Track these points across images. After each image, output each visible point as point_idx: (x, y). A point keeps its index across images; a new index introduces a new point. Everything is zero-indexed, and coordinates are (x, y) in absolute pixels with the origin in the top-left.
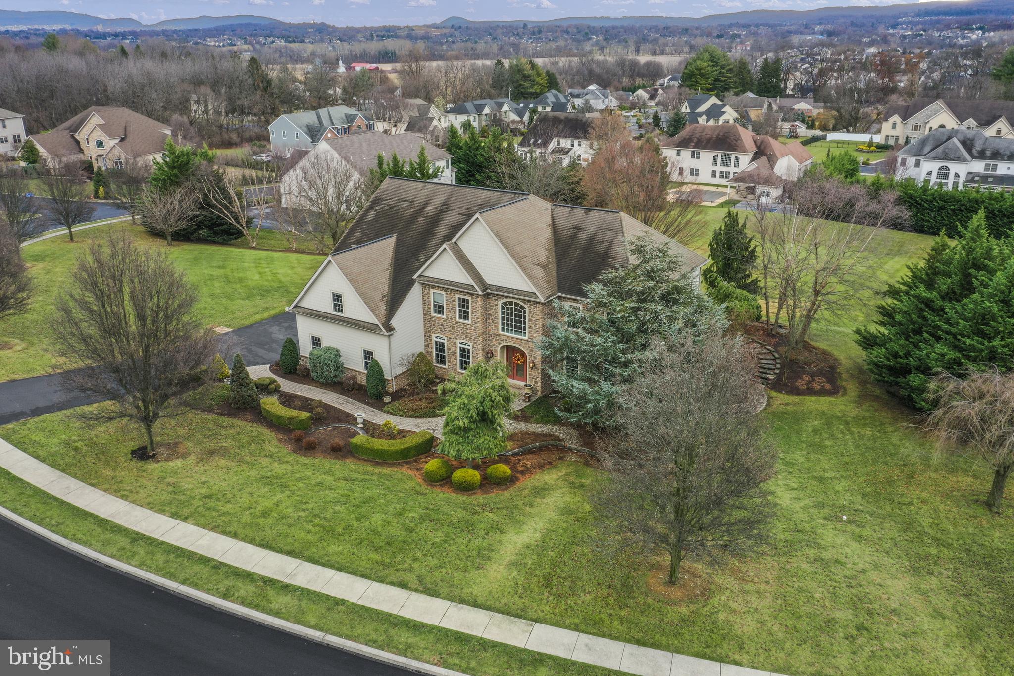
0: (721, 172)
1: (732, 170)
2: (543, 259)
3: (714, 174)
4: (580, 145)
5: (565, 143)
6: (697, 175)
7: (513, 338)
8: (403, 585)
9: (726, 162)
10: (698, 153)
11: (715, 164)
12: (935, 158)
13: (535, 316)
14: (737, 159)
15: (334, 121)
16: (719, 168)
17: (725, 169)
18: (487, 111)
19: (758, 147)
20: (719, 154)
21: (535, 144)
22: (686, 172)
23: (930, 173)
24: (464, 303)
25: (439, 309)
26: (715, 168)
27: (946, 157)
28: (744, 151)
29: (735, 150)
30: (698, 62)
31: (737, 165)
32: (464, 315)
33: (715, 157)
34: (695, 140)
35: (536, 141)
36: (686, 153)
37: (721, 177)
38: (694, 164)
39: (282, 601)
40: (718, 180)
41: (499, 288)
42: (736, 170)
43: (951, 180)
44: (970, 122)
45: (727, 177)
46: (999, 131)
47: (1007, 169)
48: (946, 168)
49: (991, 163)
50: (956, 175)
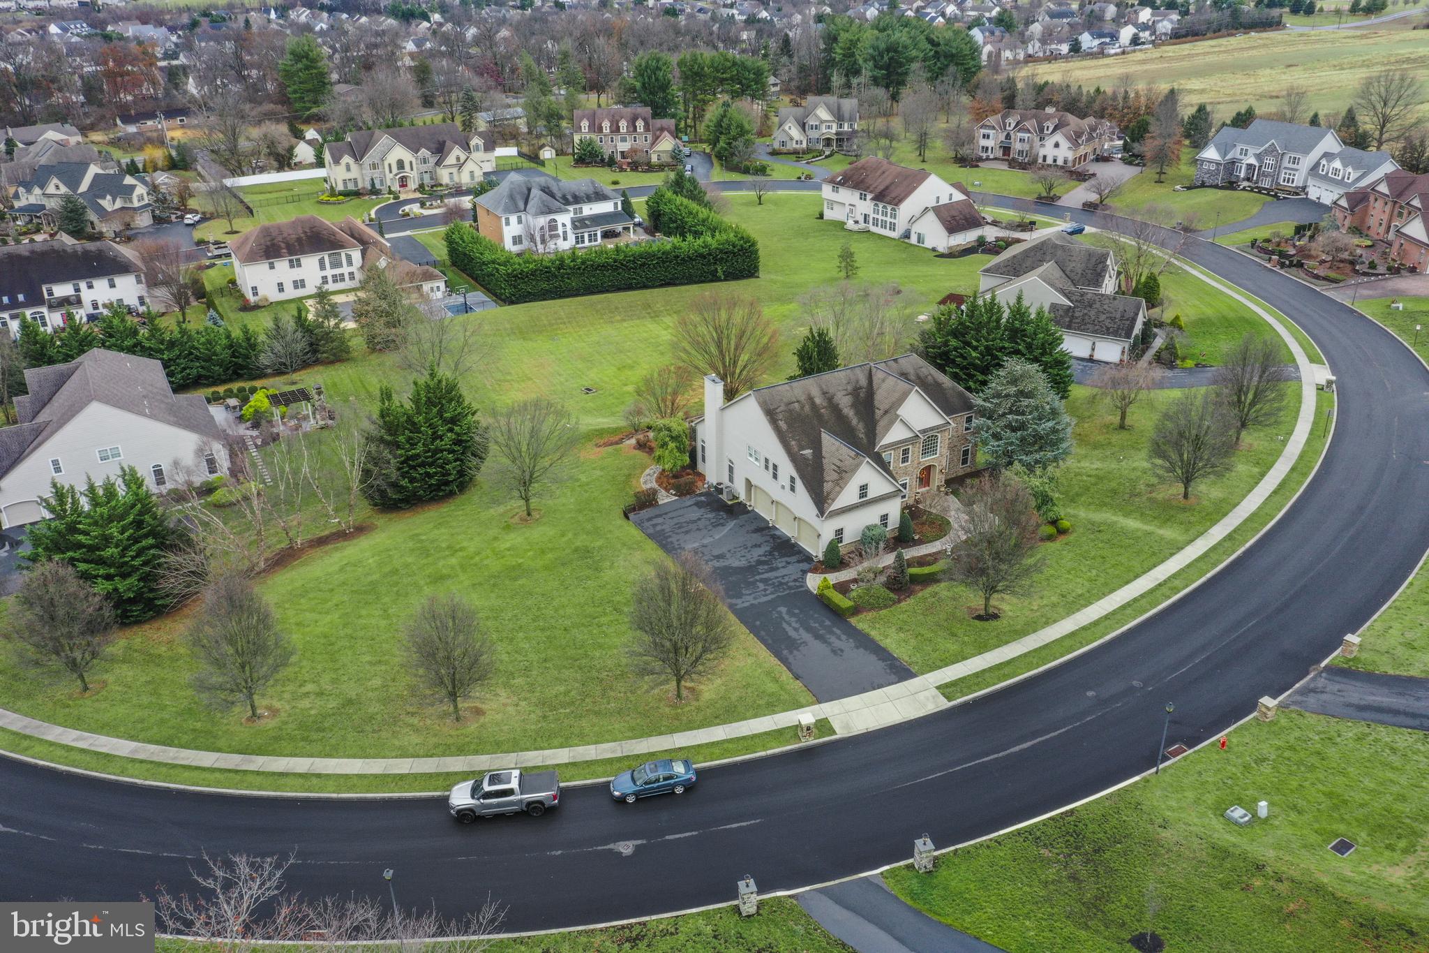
0: (333, 276)
1: (345, 270)
3: (325, 280)
4: (90, 287)
5: (64, 290)
6: (303, 286)
9: (336, 264)
10: (298, 260)
11: (322, 267)
12: (543, 213)
14: (349, 258)
16: (329, 272)
17: (337, 271)
20: (326, 256)
22: (289, 287)
23: (542, 229)
26: (324, 273)
28: (348, 247)
29: (342, 247)
31: (350, 263)
33: (322, 263)
36: (282, 265)
37: (335, 281)
38: (297, 274)
40: (331, 287)
42: (351, 269)
43: (560, 231)
44: (424, 152)
45: (343, 280)
46: (458, 159)
47: (590, 209)
48: (555, 221)
49: (577, 206)
50: (564, 225)
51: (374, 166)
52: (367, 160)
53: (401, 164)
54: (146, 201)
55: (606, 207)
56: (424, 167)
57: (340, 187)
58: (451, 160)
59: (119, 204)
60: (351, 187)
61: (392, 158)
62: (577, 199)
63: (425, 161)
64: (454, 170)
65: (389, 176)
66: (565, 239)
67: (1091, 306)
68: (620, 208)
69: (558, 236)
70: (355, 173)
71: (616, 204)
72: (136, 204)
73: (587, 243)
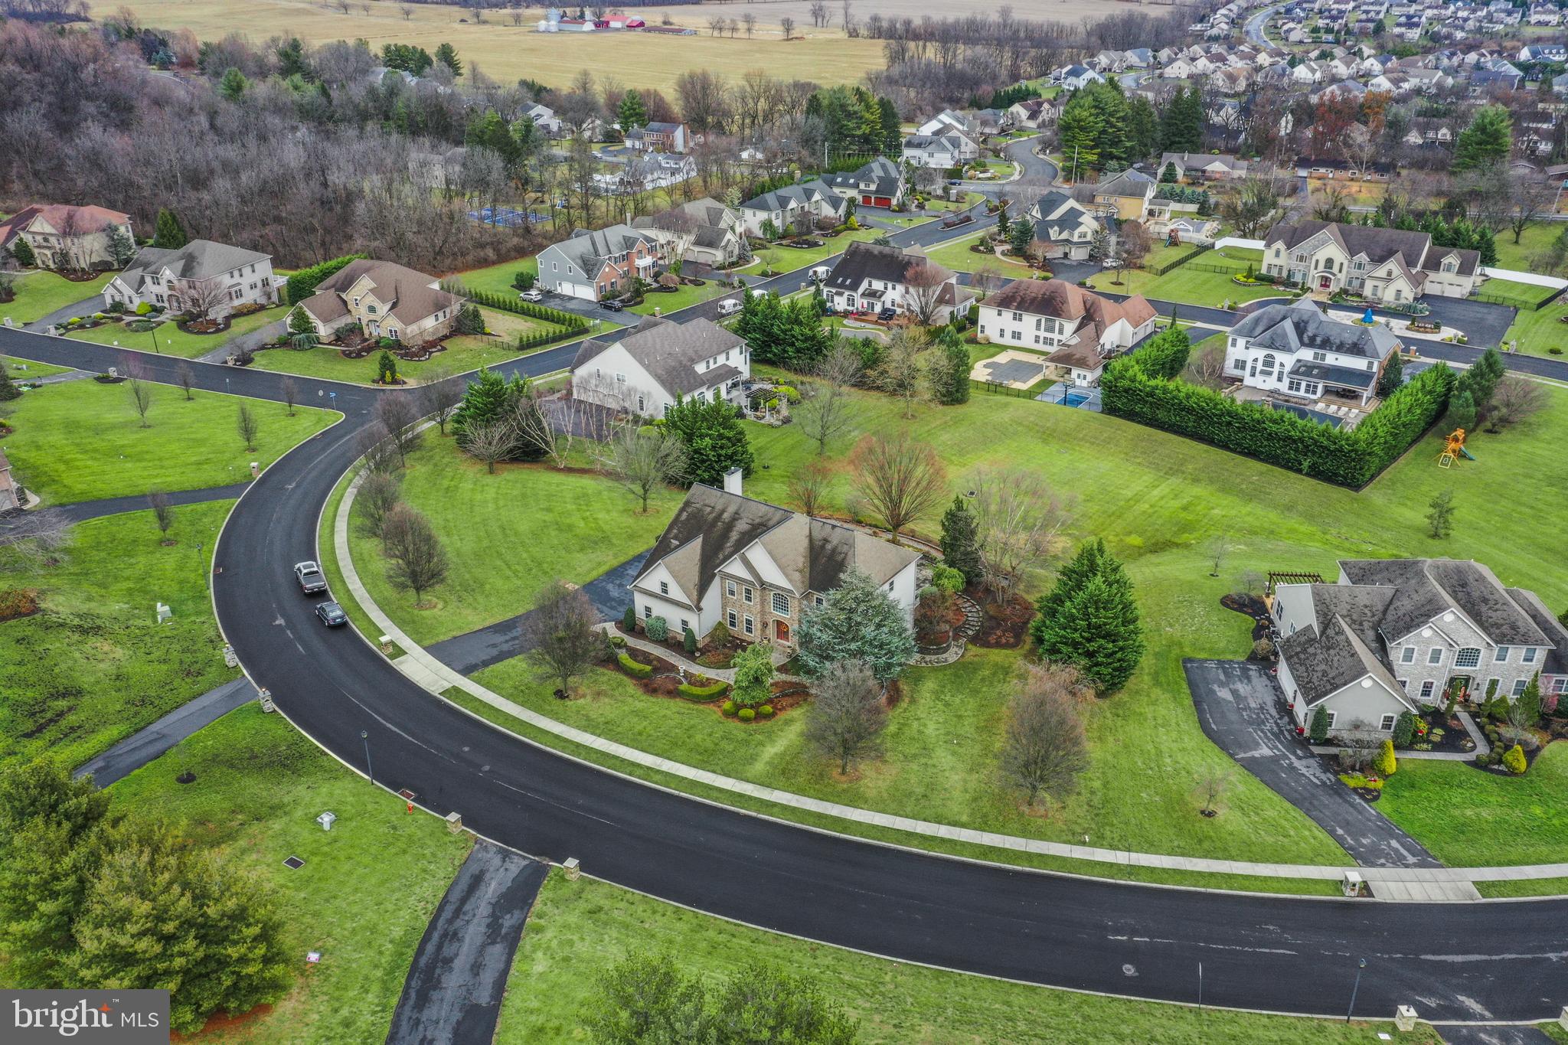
0: (1044, 338)
1: (1056, 336)
2: (801, 565)
3: (1037, 341)
4: (894, 288)
5: (878, 285)
6: (1019, 338)
7: (780, 615)
8: (714, 772)
9: (1050, 328)
10: (1021, 315)
11: (1038, 327)
12: (1261, 345)
13: (794, 605)
14: (1061, 326)
15: (612, 248)
16: (1042, 334)
17: (1049, 335)
18: (793, 204)
19: (1087, 310)
20: (1043, 319)
21: (842, 286)
22: (1008, 334)
23: (1256, 360)
24: (748, 592)
25: (732, 593)
26: (1038, 333)
27: (1271, 345)
28: (1070, 318)
29: (1059, 316)
30: (1077, 112)
31: (1061, 332)
32: (749, 599)
33: (1039, 322)
34: (1019, 299)
35: (844, 281)
36: (1008, 315)
37: (1045, 343)
38: (1017, 326)
39: (657, 777)
40: (1041, 347)
41: (771, 585)
42: (1060, 337)
43: (1276, 369)
44: (1363, 257)
45: (1051, 344)
46: (1390, 273)
47: (1332, 359)
48: (1272, 357)
49: (1320, 352)
50: (1282, 365)
51: (1301, 259)
52: (1297, 251)
53: (1329, 263)
54: (1089, 238)
55: (1359, 364)
56: (1356, 273)
57: (1264, 271)
58: (1381, 271)
59: (1065, 235)
60: (1274, 273)
61: (1322, 255)
62: (1326, 344)
63: (1360, 266)
64: (1381, 284)
65: (1313, 272)
66: (1280, 379)
67: (1328, 649)
68: (1375, 369)
69: (1270, 374)
70: (1282, 261)
71: (1370, 365)
72: (1076, 239)
73: (1302, 393)
